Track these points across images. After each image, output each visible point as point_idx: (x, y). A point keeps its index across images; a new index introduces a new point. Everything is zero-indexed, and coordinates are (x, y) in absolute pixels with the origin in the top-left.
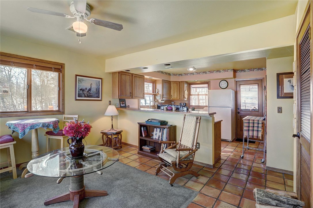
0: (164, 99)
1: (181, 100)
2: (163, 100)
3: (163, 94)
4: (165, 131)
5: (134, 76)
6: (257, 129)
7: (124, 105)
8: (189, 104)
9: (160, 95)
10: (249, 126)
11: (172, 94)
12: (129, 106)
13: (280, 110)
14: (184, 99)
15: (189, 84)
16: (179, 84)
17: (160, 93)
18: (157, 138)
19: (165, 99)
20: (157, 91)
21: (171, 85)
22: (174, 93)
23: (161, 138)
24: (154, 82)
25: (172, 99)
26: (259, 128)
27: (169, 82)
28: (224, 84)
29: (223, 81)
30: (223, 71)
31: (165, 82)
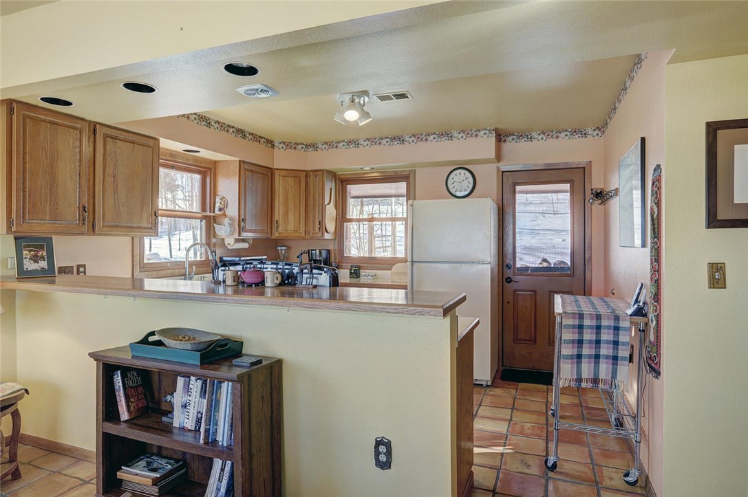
0: (245, 235)
1: (312, 238)
2: (244, 240)
3: (242, 217)
4: (226, 390)
5: (106, 136)
6: (611, 352)
7: (43, 264)
8: (341, 251)
9: (231, 219)
10: (580, 342)
11: (278, 214)
12: (84, 266)
13: (717, 277)
14: (323, 235)
15: (342, 182)
16: (307, 180)
17: (232, 211)
18: (190, 424)
19: (250, 235)
20: (217, 205)
21: (277, 183)
22: (286, 213)
23: (207, 431)
24: (208, 171)
25: (277, 235)
26: (620, 347)
27: (268, 174)
28: (461, 182)
29: (458, 172)
30: (460, 136)
31: (252, 171)
